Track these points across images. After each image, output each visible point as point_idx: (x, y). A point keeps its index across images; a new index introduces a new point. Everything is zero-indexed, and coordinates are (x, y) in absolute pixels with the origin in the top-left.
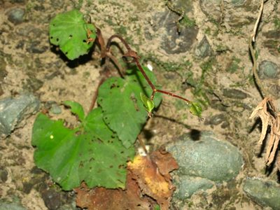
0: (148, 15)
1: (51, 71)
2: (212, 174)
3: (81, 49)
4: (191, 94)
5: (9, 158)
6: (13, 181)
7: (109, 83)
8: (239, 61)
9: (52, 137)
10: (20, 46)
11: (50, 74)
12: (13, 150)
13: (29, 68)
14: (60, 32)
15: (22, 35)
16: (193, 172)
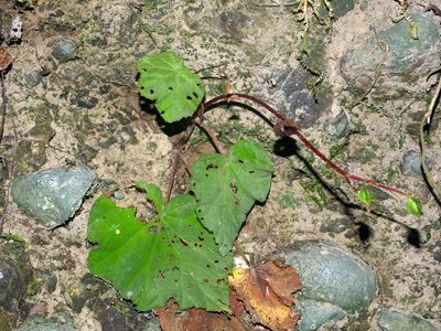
0: (266, 71)
1: (105, 136)
2: (345, 300)
3: (184, 109)
4: (300, 188)
5: (54, 258)
6: (62, 293)
7: (205, 160)
8: (376, 147)
9: (118, 232)
10: (64, 96)
11: (103, 140)
12: (58, 247)
13: (79, 128)
14: (155, 81)
15: (68, 78)
16: (323, 296)
